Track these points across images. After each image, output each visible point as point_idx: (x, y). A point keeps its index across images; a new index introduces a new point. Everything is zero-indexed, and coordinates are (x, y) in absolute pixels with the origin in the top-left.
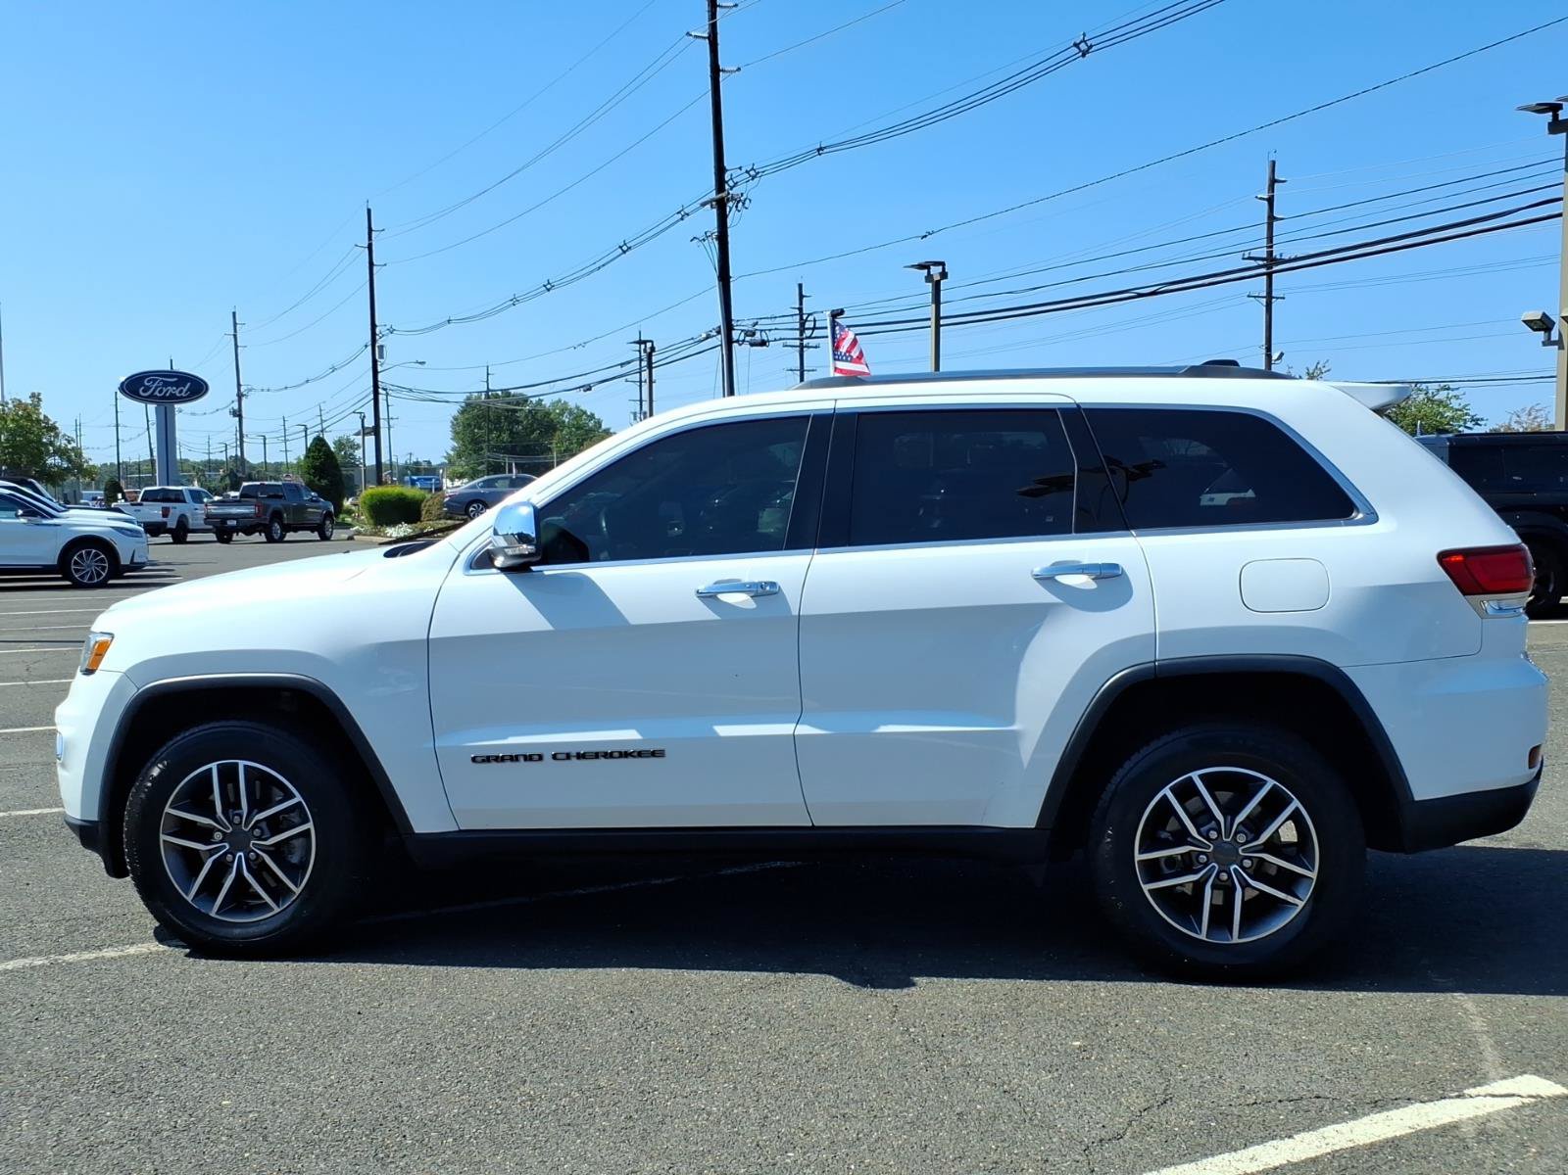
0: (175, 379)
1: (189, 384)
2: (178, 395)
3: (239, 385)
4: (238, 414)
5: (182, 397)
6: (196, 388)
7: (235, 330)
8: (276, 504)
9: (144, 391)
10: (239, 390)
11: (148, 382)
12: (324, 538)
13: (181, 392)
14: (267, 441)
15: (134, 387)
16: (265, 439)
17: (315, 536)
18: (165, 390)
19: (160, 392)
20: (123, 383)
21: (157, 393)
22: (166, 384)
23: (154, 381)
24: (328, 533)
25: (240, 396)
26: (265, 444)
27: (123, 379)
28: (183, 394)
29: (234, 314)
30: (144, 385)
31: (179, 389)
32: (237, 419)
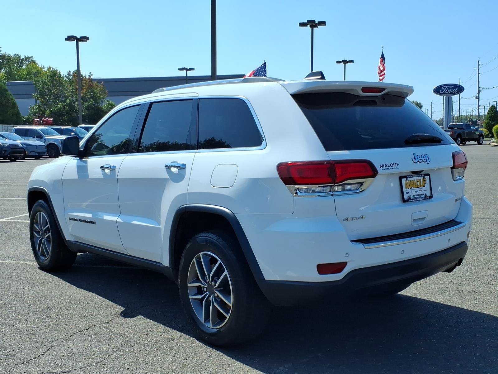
0: (453, 87)
1: (457, 88)
2: (453, 92)
3: (479, 87)
4: (478, 98)
5: (454, 93)
6: (459, 89)
7: (479, 67)
8: (460, 131)
9: (441, 92)
10: (479, 89)
11: (443, 88)
12: (479, 144)
13: (454, 91)
14: (485, 108)
15: (438, 90)
16: (484, 107)
17: (476, 143)
18: (449, 91)
19: (447, 91)
20: (434, 89)
21: (446, 92)
22: (449, 89)
23: (445, 88)
24: (481, 142)
25: (479, 91)
26: (484, 109)
27: (435, 87)
28: (455, 92)
29: (479, 61)
30: (441, 89)
31: (454, 90)
32: (477, 100)
